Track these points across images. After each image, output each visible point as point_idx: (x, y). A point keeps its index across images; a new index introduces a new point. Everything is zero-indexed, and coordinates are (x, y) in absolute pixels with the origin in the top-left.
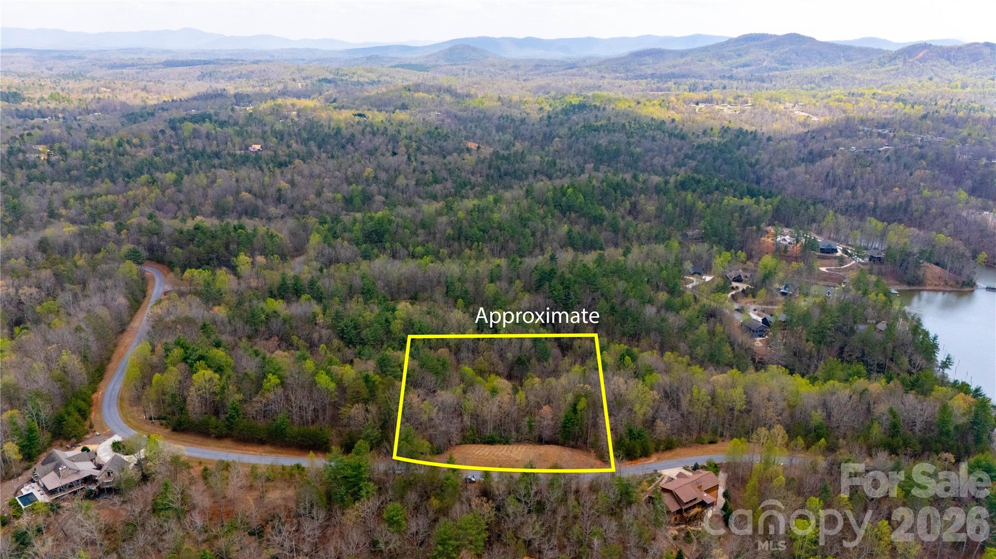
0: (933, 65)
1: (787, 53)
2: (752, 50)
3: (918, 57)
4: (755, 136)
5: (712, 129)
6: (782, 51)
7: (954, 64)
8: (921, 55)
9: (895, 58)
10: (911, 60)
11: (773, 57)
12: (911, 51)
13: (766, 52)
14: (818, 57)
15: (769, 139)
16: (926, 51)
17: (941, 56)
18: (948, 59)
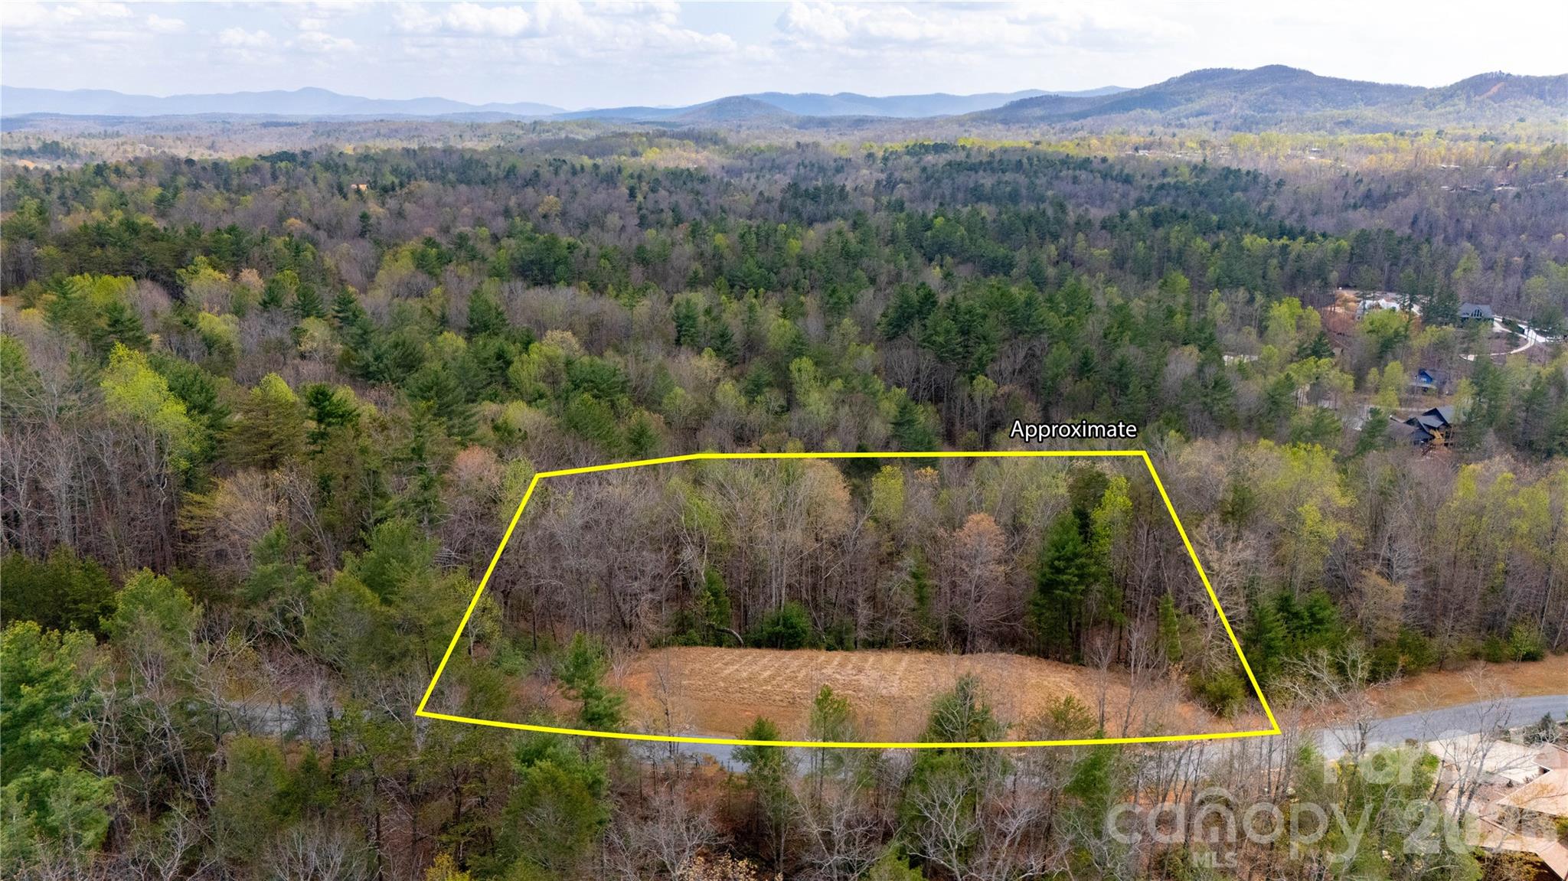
0: (1516, 106)
1: (1267, 94)
2: (1209, 91)
3: (1490, 93)
4: (1256, 177)
5: (1176, 168)
6: (1260, 91)
7: (1551, 104)
8: (1495, 90)
9: (1451, 96)
10: (1477, 98)
11: (1245, 101)
12: (1477, 86)
13: (1233, 94)
14: (1320, 100)
15: (1280, 184)
16: (1499, 85)
17: (1529, 92)
18: (1541, 96)
